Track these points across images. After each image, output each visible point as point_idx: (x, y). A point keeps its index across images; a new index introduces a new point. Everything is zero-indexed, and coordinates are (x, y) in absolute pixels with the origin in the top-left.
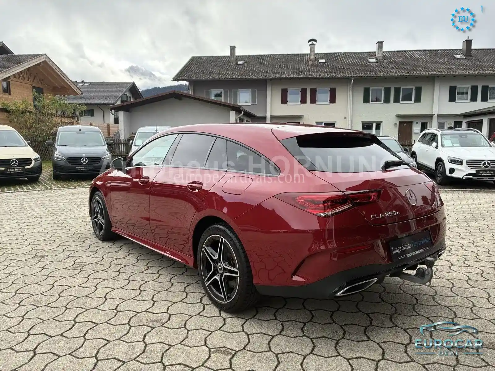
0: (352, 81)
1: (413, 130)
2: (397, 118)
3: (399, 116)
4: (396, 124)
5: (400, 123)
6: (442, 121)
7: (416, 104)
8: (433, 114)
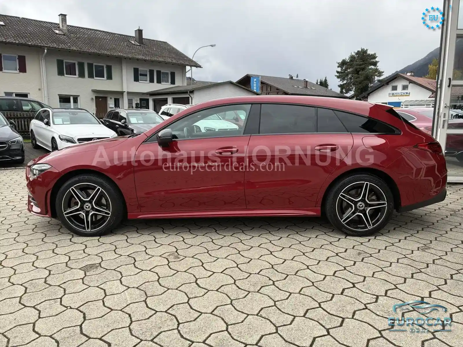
0: (46, 51)
1: (108, 105)
2: (93, 93)
3: (94, 91)
4: (92, 99)
5: (96, 97)
6: (130, 98)
7: (108, 81)
8: (124, 91)
